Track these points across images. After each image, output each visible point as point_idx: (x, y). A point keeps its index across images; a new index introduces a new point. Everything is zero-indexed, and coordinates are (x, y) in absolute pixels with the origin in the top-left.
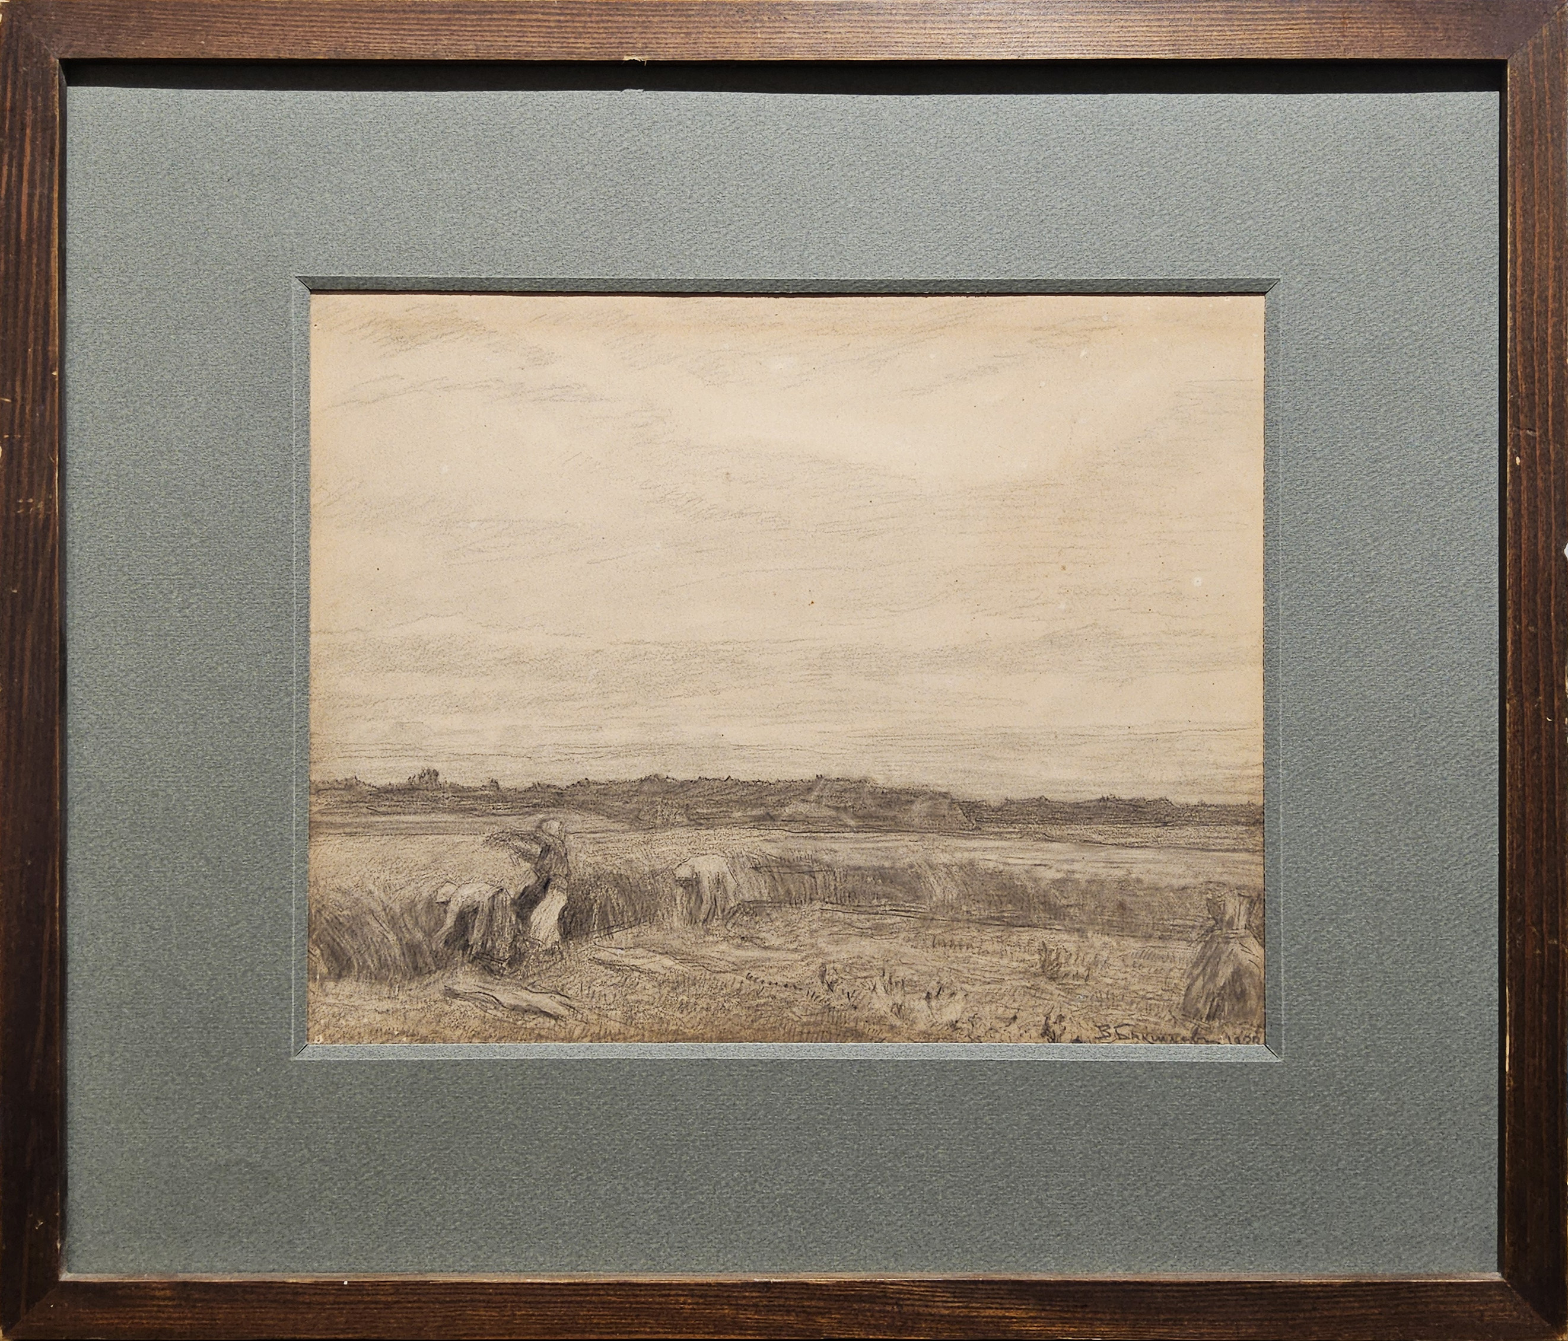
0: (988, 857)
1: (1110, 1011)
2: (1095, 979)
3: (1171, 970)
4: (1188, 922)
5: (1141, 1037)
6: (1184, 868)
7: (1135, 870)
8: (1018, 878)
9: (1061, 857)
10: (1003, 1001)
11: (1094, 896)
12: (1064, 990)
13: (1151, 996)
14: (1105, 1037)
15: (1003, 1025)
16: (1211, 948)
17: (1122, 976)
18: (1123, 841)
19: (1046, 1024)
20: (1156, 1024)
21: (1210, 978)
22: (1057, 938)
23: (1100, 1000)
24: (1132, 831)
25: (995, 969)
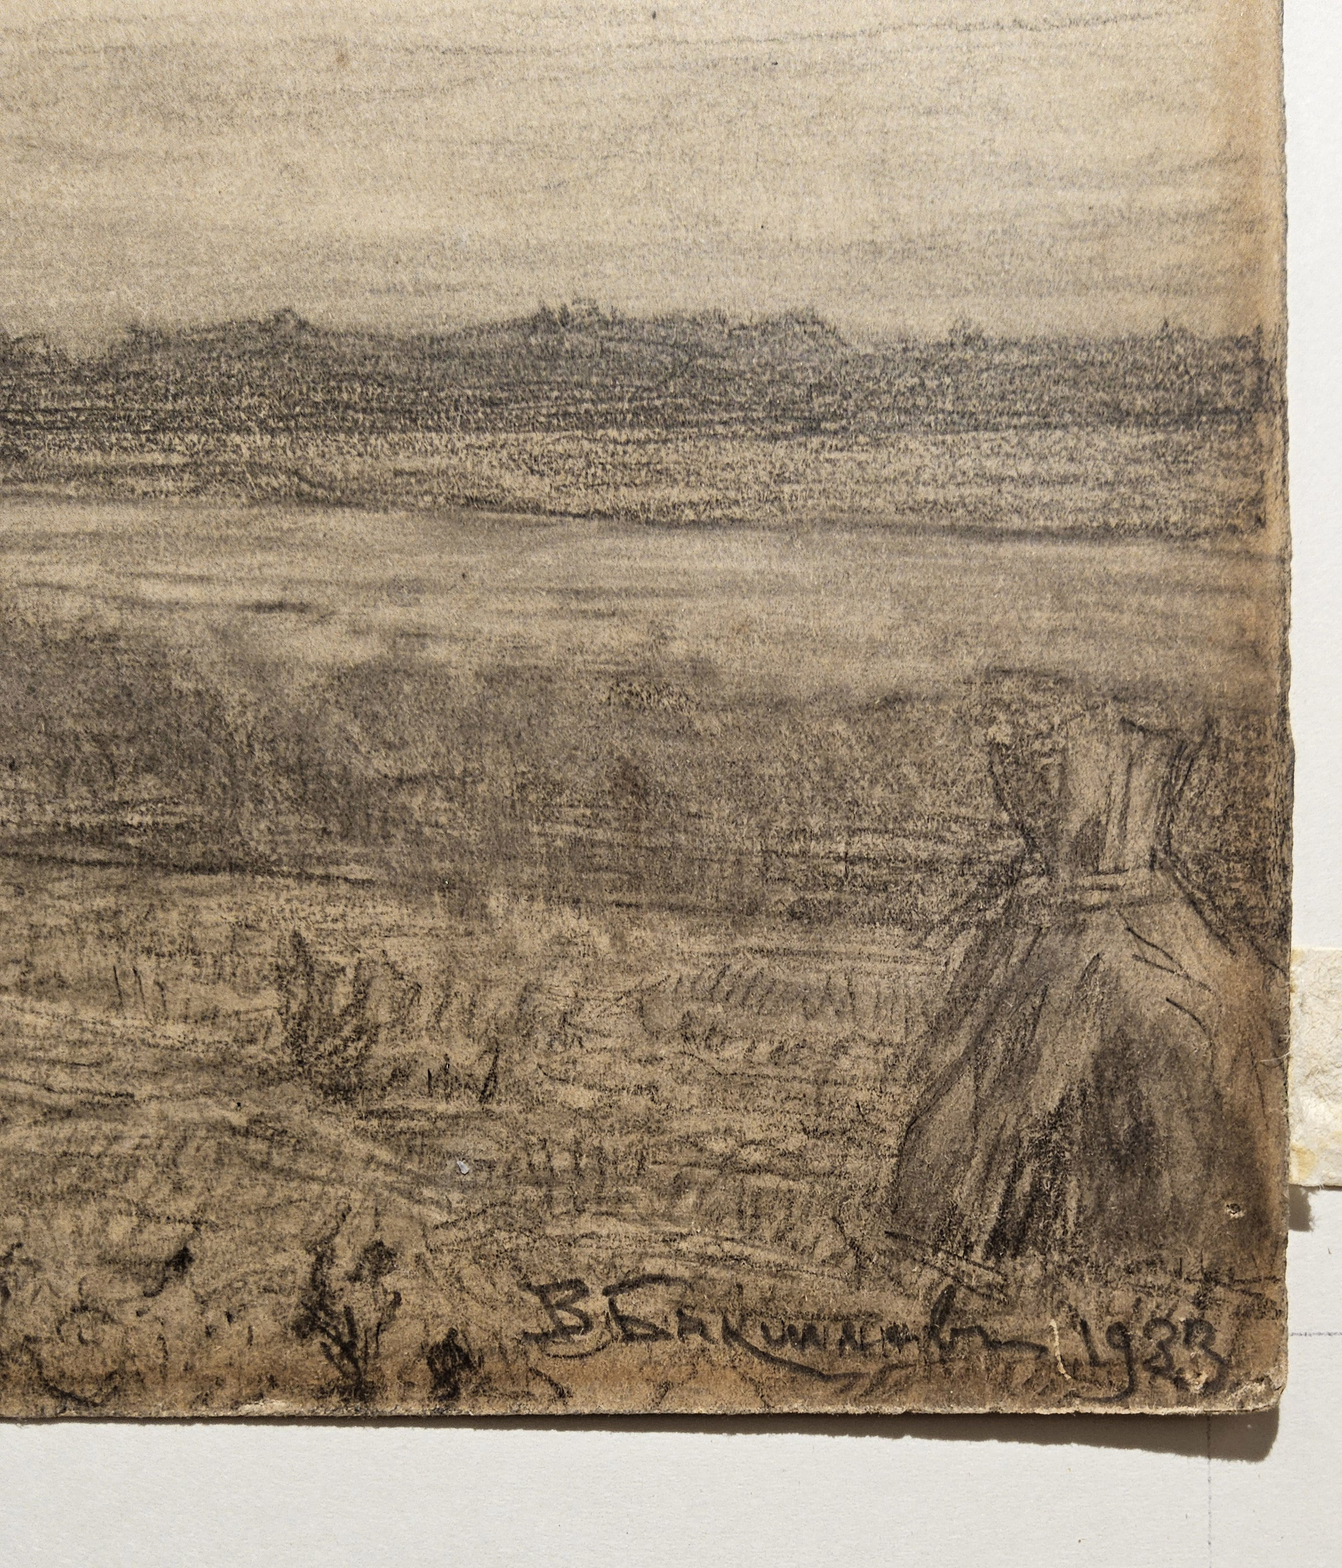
0: (54, 574)
1: (586, 1224)
2: (521, 1089)
3: (841, 1048)
4: (910, 846)
5: (716, 1331)
6: (890, 613)
7: (684, 626)
8: (187, 665)
9: (361, 573)
10: (131, 1191)
11: (512, 739)
12: (389, 1139)
13: (755, 1156)
14: (565, 1331)
15: (132, 1289)
16: (1007, 950)
17: (635, 1074)
18: (630, 497)
19: (317, 1283)
20: (780, 1272)
21: (1000, 1081)
22: (356, 919)
23: (545, 1179)
24: (669, 456)
25: (86, 1055)
